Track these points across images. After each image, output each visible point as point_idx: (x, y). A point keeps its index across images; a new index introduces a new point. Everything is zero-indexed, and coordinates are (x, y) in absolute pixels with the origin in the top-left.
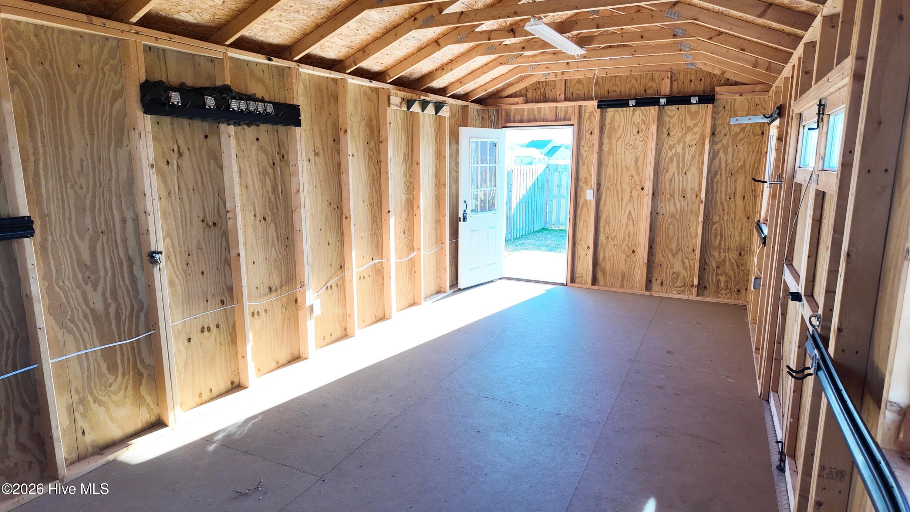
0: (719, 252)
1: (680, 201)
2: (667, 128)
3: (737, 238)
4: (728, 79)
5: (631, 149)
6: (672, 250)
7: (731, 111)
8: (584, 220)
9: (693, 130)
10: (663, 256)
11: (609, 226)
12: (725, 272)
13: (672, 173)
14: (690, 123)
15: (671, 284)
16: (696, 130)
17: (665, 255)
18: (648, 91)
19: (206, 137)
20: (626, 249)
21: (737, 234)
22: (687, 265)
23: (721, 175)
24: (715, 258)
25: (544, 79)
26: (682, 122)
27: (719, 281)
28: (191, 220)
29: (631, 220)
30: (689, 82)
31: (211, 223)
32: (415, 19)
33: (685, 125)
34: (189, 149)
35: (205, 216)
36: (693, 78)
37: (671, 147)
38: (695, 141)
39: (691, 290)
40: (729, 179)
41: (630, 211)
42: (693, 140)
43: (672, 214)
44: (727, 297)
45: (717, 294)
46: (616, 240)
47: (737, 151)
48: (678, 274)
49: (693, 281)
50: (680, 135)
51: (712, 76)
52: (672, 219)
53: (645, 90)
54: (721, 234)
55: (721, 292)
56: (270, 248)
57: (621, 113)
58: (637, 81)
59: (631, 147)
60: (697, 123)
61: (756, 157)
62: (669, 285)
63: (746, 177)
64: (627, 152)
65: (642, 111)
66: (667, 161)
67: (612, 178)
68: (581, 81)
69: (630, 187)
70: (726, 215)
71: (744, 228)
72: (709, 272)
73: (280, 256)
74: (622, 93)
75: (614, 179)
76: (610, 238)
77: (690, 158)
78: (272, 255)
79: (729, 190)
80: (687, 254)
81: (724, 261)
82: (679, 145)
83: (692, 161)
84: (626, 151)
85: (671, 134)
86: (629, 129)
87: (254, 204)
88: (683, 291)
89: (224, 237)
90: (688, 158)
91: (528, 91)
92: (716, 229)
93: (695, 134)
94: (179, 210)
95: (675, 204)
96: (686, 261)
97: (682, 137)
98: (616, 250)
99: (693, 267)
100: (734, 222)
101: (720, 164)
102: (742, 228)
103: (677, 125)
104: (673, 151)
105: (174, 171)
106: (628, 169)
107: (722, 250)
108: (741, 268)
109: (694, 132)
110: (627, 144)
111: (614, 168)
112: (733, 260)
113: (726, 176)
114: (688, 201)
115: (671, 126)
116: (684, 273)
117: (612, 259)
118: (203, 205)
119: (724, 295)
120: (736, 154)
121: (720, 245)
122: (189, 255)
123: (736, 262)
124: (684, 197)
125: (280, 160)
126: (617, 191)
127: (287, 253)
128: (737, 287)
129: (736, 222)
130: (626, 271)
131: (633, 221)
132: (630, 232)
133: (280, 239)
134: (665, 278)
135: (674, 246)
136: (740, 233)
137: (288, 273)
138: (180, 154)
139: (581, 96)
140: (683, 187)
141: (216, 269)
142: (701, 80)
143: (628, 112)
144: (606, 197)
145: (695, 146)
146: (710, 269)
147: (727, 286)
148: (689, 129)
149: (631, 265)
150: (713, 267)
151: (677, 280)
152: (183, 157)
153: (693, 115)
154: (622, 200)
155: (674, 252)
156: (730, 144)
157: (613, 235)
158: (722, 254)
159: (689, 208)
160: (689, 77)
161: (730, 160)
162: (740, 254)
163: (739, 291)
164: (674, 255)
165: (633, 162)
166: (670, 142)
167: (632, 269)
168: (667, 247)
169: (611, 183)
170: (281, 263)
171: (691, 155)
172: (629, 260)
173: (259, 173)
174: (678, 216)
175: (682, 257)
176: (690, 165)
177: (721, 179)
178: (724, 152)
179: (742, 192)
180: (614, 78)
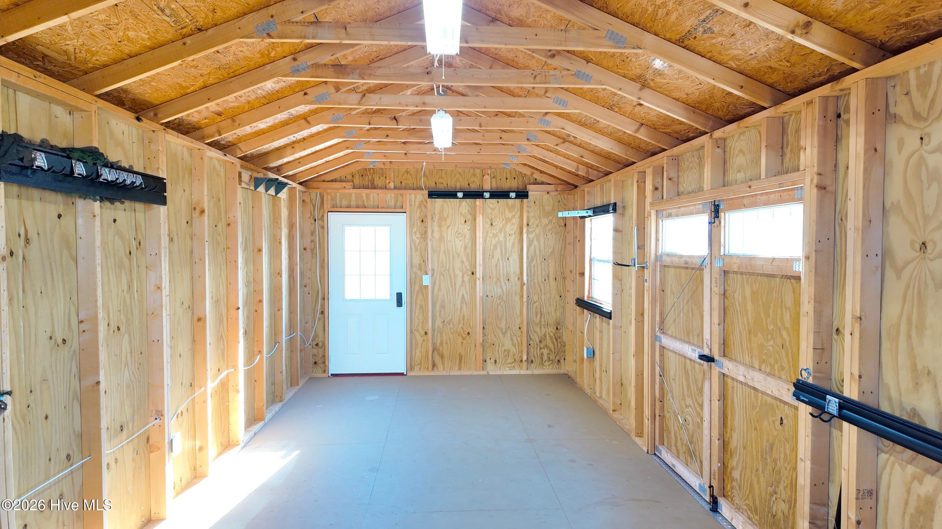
0: (541, 328)
1: (505, 283)
2: (490, 218)
3: (553, 314)
4: (536, 179)
5: (460, 237)
6: (502, 329)
7: (540, 206)
8: (420, 306)
9: (512, 221)
10: (495, 335)
11: (444, 311)
12: (546, 345)
13: (497, 260)
14: (508, 215)
15: (504, 362)
16: (514, 221)
17: (497, 335)
18: (471, 185)
19: (59, 216)
20: (462, 332)
21: (553, 311)
22: (516, 342)
23: (536, 260)
24: (537, 334)
25: (371, 167)
26: (502, 214)
27: (542, 354)
28: (36, 338)
29: (464, 304)
30: (505, 179)
31: (60, 341)
32: (305, 94)
33: (505, 217)
34: (38, 234)
35: (53, 331)
36: (508, 177)
37: (495, 236)
38: (514, 231)
39: (521, 365)
40: (543, 263)
41: (463, 295)
42: (512, 230)
43: (500, 296)
44: (550, 368)
45: (542, 366)
46: (451, 323)
47: (547, 239)
48: (509, 351)
49: (521, 357)
50: (501, 225)
51: (523, 175)
52: (500, 301)
53: (469, 185)
54: (541, 311)
55: (545, 364)
56: (123, 369)
57: (449, 204)
58: (461, 176)
59: (460, 235)
60: (515, 215)
61: (562, 244)
62: (502, 362)
63: (556, 262)
64: (457, 240)
65: (468, 203)
66: (492, 248)
67: (445, 264)
68: (409, 171)
69: (462, 272)
70: (543, 295)
71: (558, 305)
72: (534, 347)
73: (133, 378)
74: (448, 186)
75: (446, 265)
76: (446, 322)
77: (511, 245)
78: (125, 378)
79: (544, 273)
80: (514, 332)
81: (545, 335)
82: (501, 234)
83: (512, 248)
84: (456, 238)
85: (493, 224)
86: (457, 219)
87: (108, 308)
88: (514, 367)
89: (74, 358)
90: (509, 245)
91: (355, 176)
92: (537, 307)
93: (513, 224)
94: (22, 325)
95: (501, 287)
96: (514, 338)
97: (503, 227)
98: (453, 334)
99: (520, 344)
100: (550, 301)
101: (535, 251)
102: (556, 306)
103: (498, 216)
104: (497, 239)
105: (19, 265)
106: (458, 256)
107: (542, 326)
108: (559, 341)
109: (512, 223)
110: (456, 232)
111: (446, 254)
112: (552, 335)
113: (540, 261)
114: (512, 283)
115: (493, 217)
116: (513, 350)
117: (449, 342)
118: (52, 314)
119: (548, 366)
120: (546, 242)
121: (540, 322)
122: (31, 391)
123: (554, 335)
124: (508, 280)
125: (137, 249)
126: (450, 276)
127: (140, 373)
128: (557, 358)
129: (551, 300)
130: (463, 354)
131: (466, 304)
132: (464, 315)
133: (133, 354)
134: (497, 356)
135: (503, 325)
136: (556, 310)
137: (141, 401)
138: (27, 241)
139: (410, 185)
140: (507, 271)
141: (63, 408)
142: (515, 178)
143: (455, 203)
144: (440, 282)
145: (514, 235)
146: (534, 344)
147: (550, 358)
148: (508, 220)
149: (467, 347)
150: (536, 342)
151: (508, 357)
152: (31, 245)
153: (511, 209)
154: (455, 284)
155: (504, 331)
156: (542, 233)
157: (449, 319)
158: (543, 330)
159: (513, 290)
160: (505, 175)
161: (542, 248)
162: (557, 328)
163: (559, 361)
164: (504, 334)
165: (463, 249)
166: (493, 231)
167: (469, 350)
168: (497, 326)
169: (444, 269)
170: (133, 389)
171: (511, 243)
172: (465, 342)
173: (115, 265)
174: (504, 298)
175: (511, 335)
176: (511, 251)
177: (537, 263)
178: (537, 240)
179: (554, 275)
180: (440, 171)
